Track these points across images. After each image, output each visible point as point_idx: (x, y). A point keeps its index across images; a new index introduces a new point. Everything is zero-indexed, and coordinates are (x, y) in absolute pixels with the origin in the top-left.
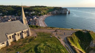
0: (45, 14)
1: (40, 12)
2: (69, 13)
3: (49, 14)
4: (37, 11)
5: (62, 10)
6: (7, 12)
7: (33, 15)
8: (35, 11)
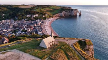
0: (50, 17)
1: (44, 15)
2: (80, 15)
3: (55, 17)
4: (40, 13)
5: (72, 12)
6: (4, 15)
7: (36, 18)
8: (38, 13)
